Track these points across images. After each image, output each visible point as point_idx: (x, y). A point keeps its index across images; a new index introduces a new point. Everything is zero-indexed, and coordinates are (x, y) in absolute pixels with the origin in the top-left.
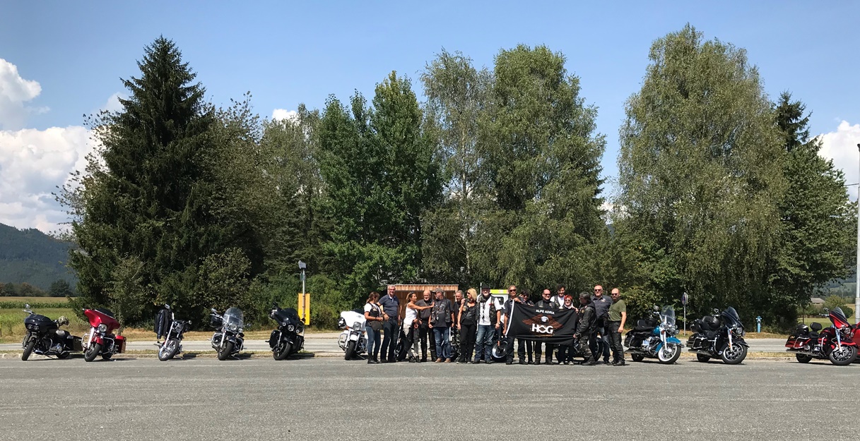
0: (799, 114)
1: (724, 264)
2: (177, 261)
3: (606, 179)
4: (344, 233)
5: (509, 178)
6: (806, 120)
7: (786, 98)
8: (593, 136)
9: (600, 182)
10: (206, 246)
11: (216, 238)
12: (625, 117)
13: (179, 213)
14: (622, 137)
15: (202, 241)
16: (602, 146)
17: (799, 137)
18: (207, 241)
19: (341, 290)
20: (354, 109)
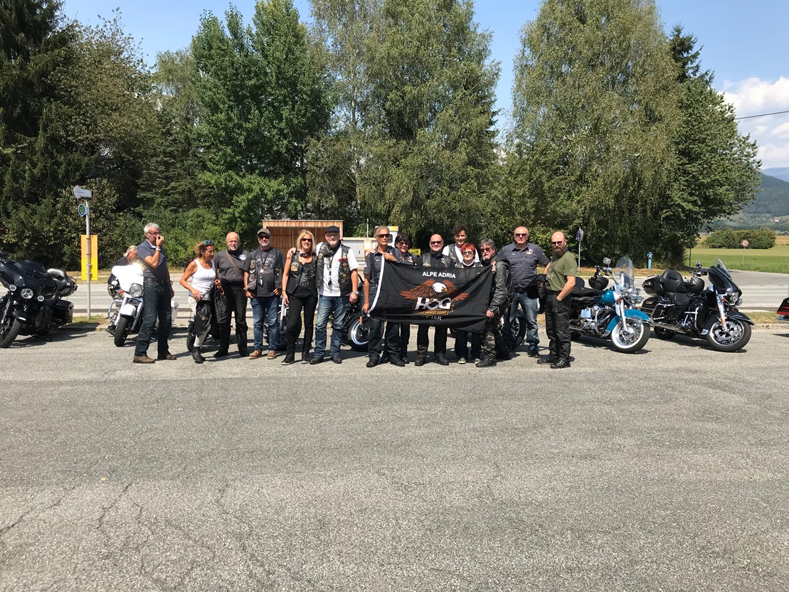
0: (690, 48)
1: (617, 198)
2: (31, 193)
3: (499, 111)
4: (222, 163)
5: (400, 105)
6: (697, 53)
7: (679, 31)
8: (487, 62)
9: (494, 113)
10: (66, 175)
11: (78, 168)
12: (520, 46)
13: (33, 139)
14: (516, 67)
15: (61, 171)
16: (496, 74)
17: (690, 71)
18: (67, 171)
19: (220, 225)
20: (229, 25)
